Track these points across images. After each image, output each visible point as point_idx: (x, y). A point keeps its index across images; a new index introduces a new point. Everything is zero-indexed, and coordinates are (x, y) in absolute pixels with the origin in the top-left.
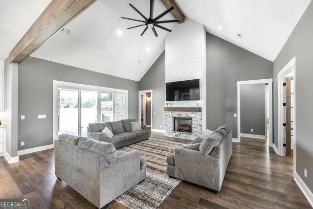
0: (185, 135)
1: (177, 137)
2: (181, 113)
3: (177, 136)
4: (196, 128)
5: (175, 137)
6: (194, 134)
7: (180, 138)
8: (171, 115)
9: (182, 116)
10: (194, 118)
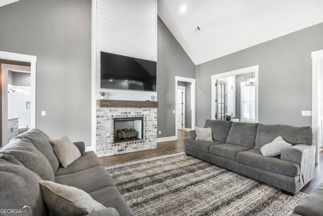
0: (135, 145)
1: (121, 153)
2: (128, 110)
3: (121, 150)
4: (150, 131)
5: (118, 153)
6: (148, 140)
7: (128, 151)
8: (110, 114)
9: (130, 116)
10: (147, 117)
